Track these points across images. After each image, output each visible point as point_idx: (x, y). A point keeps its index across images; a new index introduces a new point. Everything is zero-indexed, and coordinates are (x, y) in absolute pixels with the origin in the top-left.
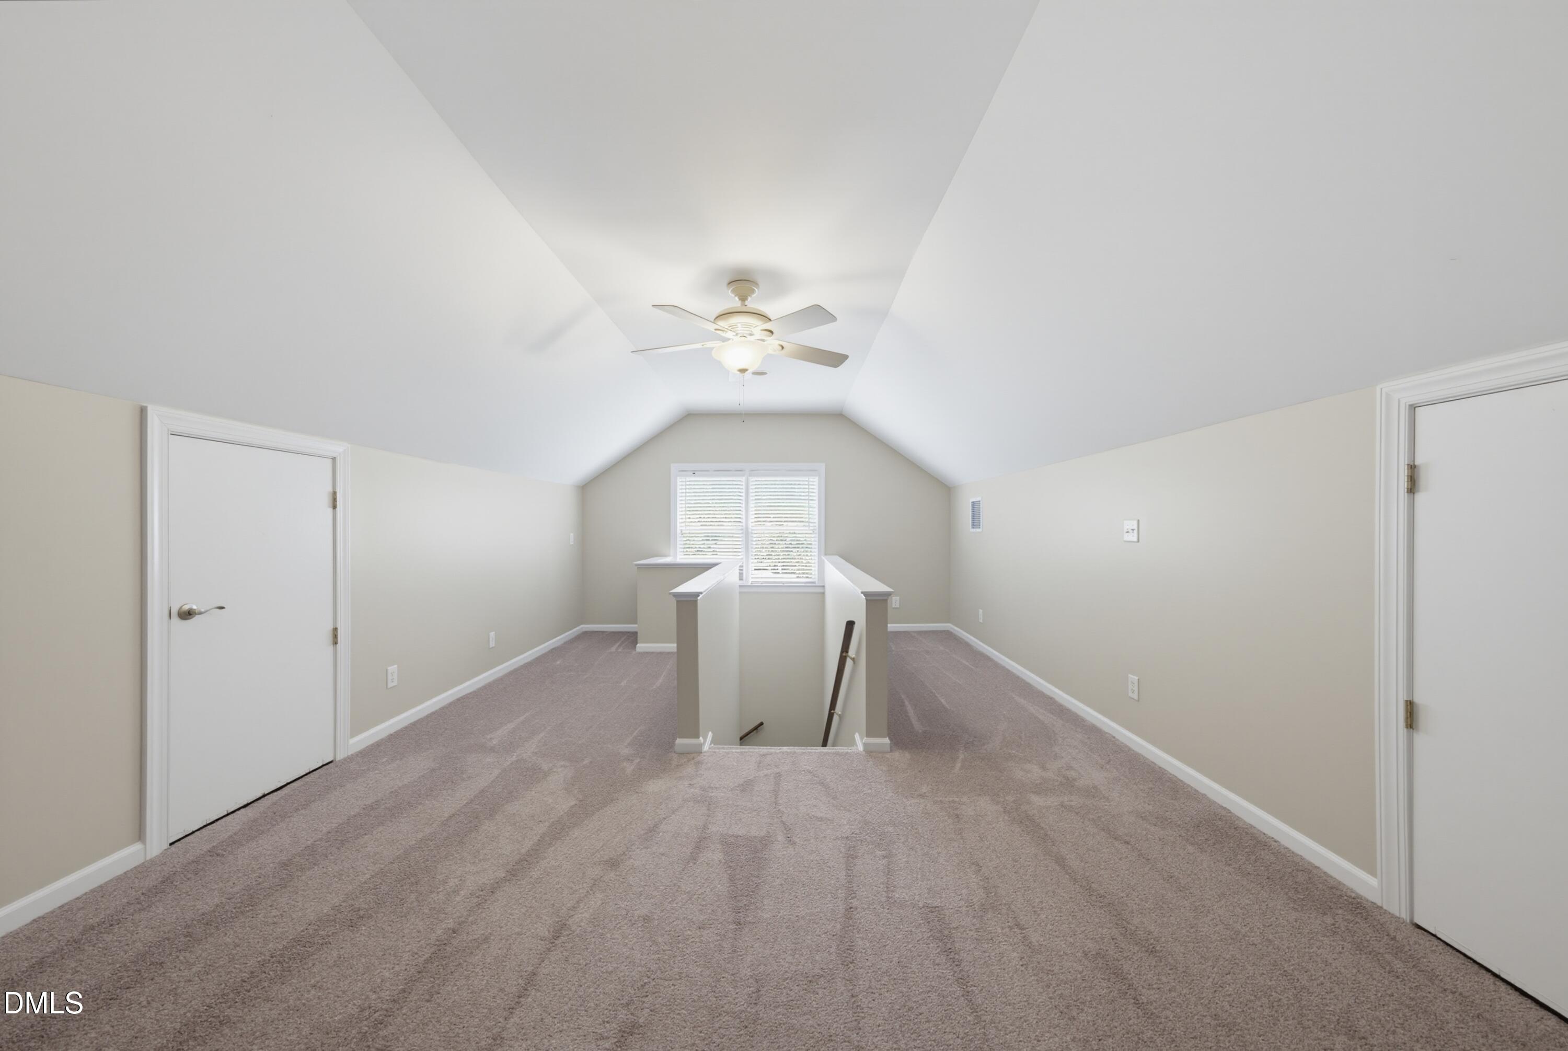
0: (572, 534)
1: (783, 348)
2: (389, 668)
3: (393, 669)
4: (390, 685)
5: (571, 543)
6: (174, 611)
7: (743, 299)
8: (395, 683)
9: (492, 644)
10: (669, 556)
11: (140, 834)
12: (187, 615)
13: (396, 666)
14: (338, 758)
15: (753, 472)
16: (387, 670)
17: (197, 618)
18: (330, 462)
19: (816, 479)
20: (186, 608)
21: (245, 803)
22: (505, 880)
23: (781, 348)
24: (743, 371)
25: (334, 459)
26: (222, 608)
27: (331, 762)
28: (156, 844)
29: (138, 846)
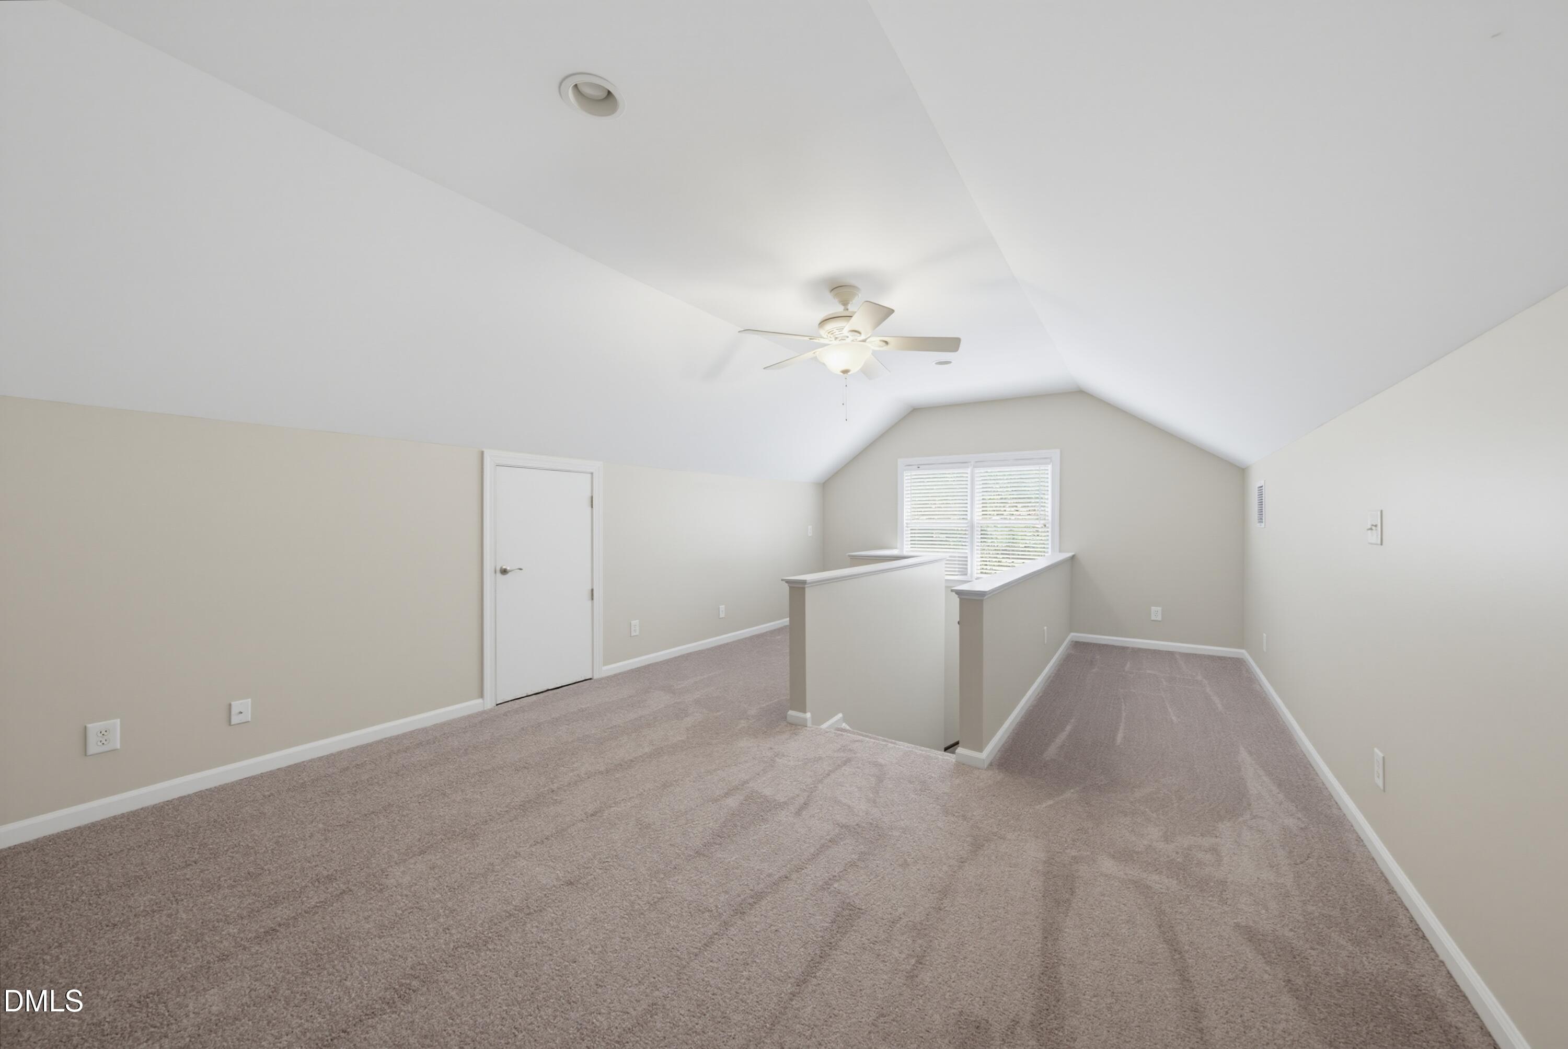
0: (810, 527)
1: (887, 343)
2: (632, 622)
3: (635, 622)
4: (633, 634)
5: (810, 535)
6: (498, 569)
7: (845, 303)
8: (637, 633)
9: (722, 615)
10: (896, 548)
11: (481, 695)
12: (504, 572)
13: (638, 621)
14: (595, 678)
15: (979, 464)
16: (631, 623)
17: (510, 574)
18: (589, 475)
19: (1050, 467)
20: (504, 567)
21: (537, 692)
22: (601, 773)
23: (884, 344)
24: (845, 372)
25: (592, 474)
26: (521, 569)
27: (591, 679)
28: (488, 703)
29: (480, 701)
